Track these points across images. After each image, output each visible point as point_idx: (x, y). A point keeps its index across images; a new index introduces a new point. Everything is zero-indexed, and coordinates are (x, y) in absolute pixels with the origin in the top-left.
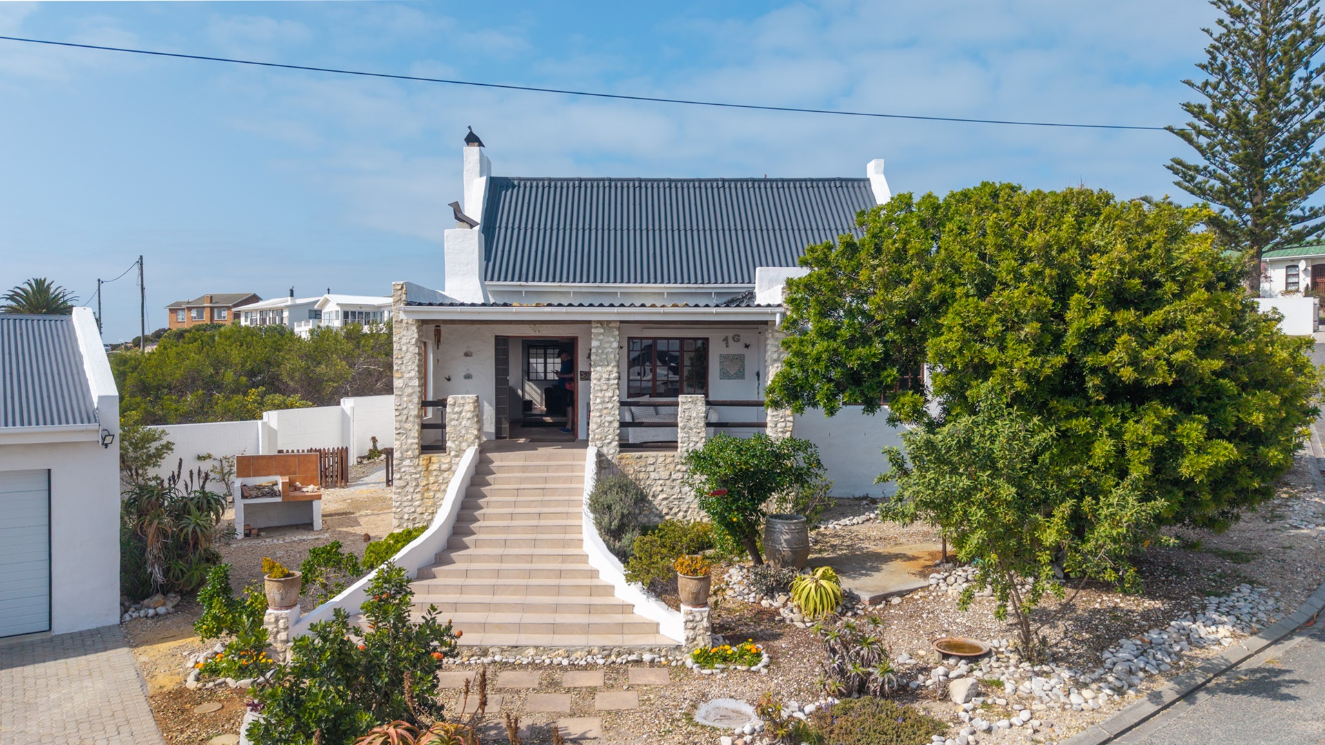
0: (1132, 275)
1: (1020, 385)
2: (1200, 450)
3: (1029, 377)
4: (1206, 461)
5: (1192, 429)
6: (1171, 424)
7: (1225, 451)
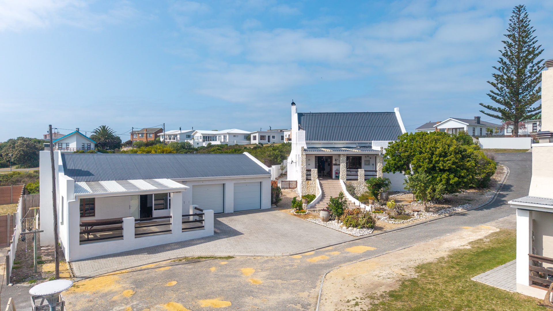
0: (443, 152)
1: (426, 169)
2: (453, 179)
3: (427, 168)
4: (454, 181)
5: (452, 176)
6: (449, 175)
7: (456, 179)
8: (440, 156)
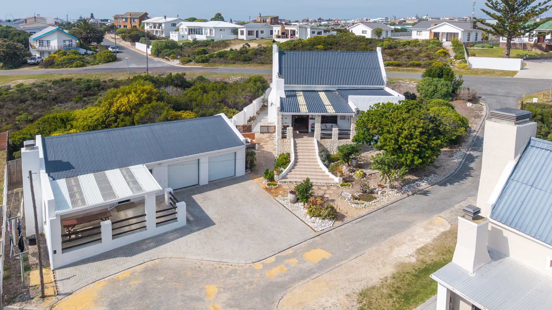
8: (406, 138)
